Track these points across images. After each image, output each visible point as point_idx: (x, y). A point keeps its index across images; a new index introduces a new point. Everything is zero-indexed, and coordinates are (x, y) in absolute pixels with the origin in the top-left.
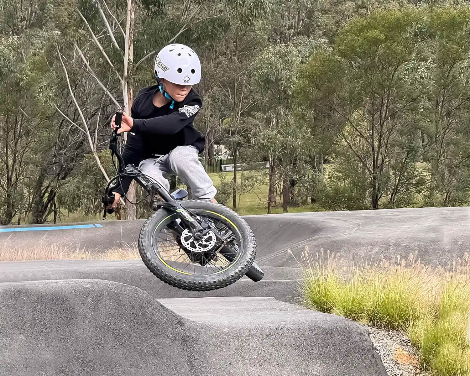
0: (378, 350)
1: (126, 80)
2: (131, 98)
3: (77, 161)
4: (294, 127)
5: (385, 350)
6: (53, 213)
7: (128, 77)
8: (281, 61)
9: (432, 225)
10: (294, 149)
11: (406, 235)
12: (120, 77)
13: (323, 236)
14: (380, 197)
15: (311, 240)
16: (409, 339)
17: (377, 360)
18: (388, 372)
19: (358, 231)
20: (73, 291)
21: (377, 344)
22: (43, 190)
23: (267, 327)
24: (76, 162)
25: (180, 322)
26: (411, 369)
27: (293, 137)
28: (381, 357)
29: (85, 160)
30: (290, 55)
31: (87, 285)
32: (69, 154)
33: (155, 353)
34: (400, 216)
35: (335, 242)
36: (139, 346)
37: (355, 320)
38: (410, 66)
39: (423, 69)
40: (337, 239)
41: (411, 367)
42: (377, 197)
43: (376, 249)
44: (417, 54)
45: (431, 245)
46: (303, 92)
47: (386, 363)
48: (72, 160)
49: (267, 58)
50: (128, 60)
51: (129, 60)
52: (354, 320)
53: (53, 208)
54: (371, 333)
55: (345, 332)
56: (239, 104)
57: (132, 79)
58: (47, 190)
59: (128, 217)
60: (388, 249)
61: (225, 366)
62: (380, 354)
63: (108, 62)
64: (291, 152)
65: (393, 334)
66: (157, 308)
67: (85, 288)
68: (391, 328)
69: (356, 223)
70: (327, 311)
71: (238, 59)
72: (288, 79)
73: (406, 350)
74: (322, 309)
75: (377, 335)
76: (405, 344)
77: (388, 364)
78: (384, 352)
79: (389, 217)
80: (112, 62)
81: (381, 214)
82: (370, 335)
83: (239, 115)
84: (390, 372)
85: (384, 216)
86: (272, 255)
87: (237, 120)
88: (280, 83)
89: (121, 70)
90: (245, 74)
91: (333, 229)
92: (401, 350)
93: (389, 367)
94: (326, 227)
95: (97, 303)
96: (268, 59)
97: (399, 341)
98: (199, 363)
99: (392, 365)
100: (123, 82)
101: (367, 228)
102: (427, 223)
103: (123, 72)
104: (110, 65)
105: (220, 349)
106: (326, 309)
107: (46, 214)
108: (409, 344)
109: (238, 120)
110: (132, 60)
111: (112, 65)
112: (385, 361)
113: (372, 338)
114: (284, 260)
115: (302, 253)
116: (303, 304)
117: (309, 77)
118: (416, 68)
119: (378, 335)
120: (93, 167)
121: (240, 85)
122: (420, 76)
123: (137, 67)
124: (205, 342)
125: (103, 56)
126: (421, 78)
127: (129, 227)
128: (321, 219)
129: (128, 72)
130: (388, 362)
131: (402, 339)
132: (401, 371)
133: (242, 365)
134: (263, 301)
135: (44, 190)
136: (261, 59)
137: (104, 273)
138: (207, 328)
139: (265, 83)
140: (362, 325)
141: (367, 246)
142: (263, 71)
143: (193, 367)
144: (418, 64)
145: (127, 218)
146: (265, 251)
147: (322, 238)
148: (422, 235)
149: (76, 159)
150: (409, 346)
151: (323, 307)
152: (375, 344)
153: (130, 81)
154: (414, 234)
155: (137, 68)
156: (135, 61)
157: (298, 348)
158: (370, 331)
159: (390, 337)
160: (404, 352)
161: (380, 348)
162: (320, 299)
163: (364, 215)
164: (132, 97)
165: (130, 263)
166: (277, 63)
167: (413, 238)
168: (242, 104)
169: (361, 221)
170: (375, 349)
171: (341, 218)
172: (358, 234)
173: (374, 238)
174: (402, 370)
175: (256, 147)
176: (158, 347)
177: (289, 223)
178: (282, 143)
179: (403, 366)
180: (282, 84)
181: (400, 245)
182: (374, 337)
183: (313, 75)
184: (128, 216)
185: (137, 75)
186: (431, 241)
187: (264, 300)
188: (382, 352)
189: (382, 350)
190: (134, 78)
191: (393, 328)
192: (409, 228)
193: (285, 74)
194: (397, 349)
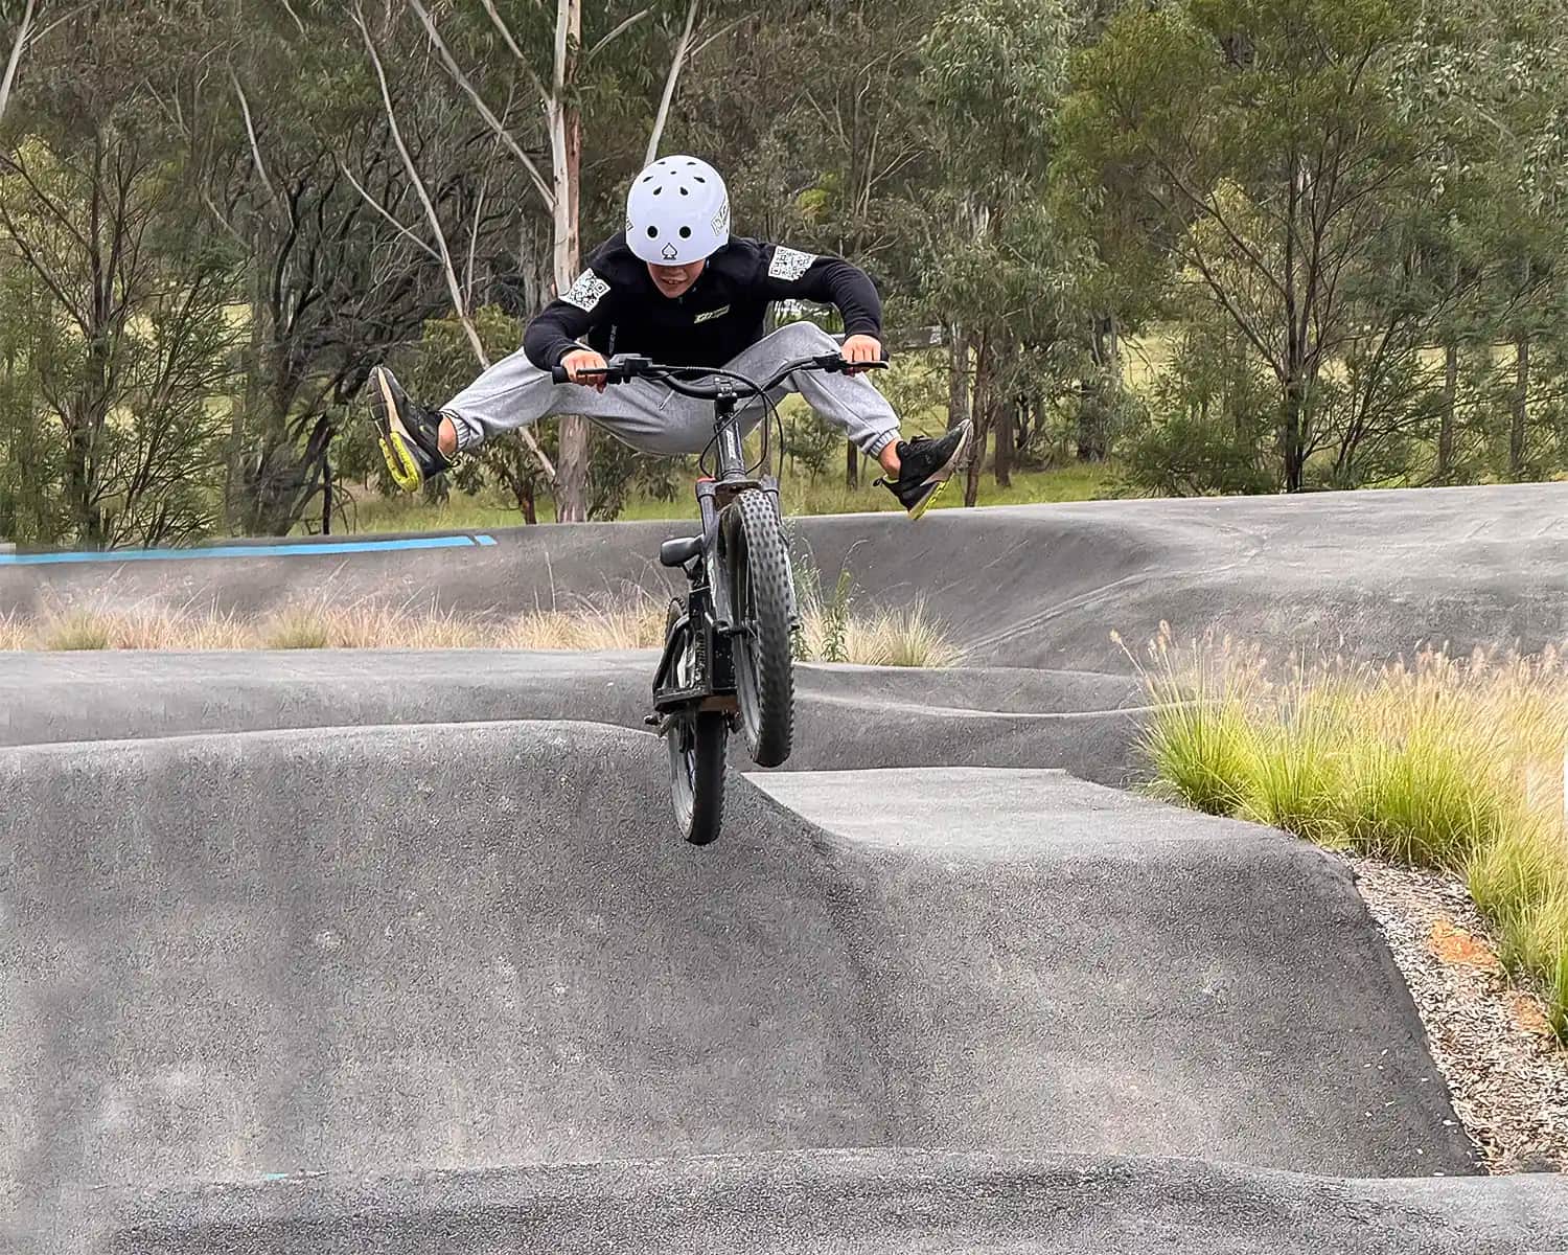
0: (1382, 926)
1: (562, 99)
2: (573, 153)
3: (396, 337)
4: (1046, 235)
5: (1403, 925)
6: (321, 495)
7: (568, 92)
8: (1010, 32)
9: (1478, 542)
10: (1048, 304)
11: (1402, 573)
12: (543, 91)
13: (1156, 575)
14: (1309, 453)
15: (1122, 588)
16: (1467, 893)
17: (1379, 951)
18: (1411, 986)
19: (1259, 560)
20: (517, 757)
21: (1378, 908)
22: (291, 425)
23: (1066, 858)
24: (390, 338)
25: (820, 844)
26: (1476, 980)
27: (1044, 265)
28: (1391, 944)
29: (428, 337)
30: (1036, 16)
31: (554, 738)
32: (371, 317)
33: (753, 933)
34: (1382, 514)
35: (1193, 592)
36: (707, 914)
37: (1306, 837)
38: (1410, 57)
39: (1449, 66)
40: (1197, 584)
41: (1476, 973)
42: (1300, 451)
43: (1314, 616)
44: (1430, 21)
45: (1476, 602)
46: (1082, 132)
47: (1407, 961)
48: (379, 335)
49: (969, 25)
50: (568, 38)
51: (570, 37)
52: (1303, 836)
53: (321, 480)
54: (1359, 877)
55: (1287, 873)
56: (867, 156)
57: (577, 94)
58: (304, 423)
59: (565, 514)
60: (1348, 613)
61: (954, 972)
62: (1387, 935)
63: (506, 44)
64: (1036, 311)
65: (1420, 877)
66: (755, 805)
67: (548, 747)
68: (1413, 861)
69: (1251, 536)
70: (1222, 811)
71: (864, 19)
72: (1032, 90)
73: (1460, 924)
74: (1209, 805)
75: (1376, 883)
76: (1458, 908)
77: (1411, 967)
78: (1400, 931)
79: (1348, 517)
80: (518, 45)
81: (1321, 507)
82: (1357, 882)
83: (868, 191)
84: (1416, 987)
85: (1333, 514)
86: (1008, 633)
87: (862, 205)
88: (1007, 101)
89: (546, 68)
90: (886, 65)
91: (1186, 554)
92: (1447, 926)
93: (1413, 973)
94: (1166, 548)
95: (587, 790)
96: (971, 28)
97: (1439, 899)
98: (878, 961)
99: (1422, 968)
100: (552, 105)
101: (1286, 550)
102: (1462, 537)
103: (552, 71)
104: (514, 55)
105: (937, 922)
106: (1221, 804)
107: (301, 496)
108: (1467, 907)
109: (865, 207)
110: (577, 36)
111: (520, 55)
112: (1402, 957)
113: (1363, 890)
114: (1045, 646)
115: (1152, 642)
116: (1152, 789)
117: (1104, 86)
118: (1426, 63)
119: (1381, 882)
120: (453, 359)
121: (871, 102)
122: (1440, 90)
123: (593, 59)
124: (894, 902)
125: (492, 26)
126: (1441, 93)
127: (575, 544)
128: (1146, 523)
129: (566, 75)
130: (1410, 959)
131: (1448, 892)
132: (1448, 986)
133: (1000, 970)
134: (1037, 781)
135: (296, 425)
136: (949, 27)
137: (540, 691)
138: (895, 862)
139: (963, 104)
140: (1330, 850)
141: (1288, 606)
142: (957, 64)
143: (864, 973)
144: (1432, 51)
145: (562, 515)
146: (982, 620)
147: (1152, 579)
148: (1448, 572)
149: (391, 332)
150: (1468, 915)
151: (1211, 799)
152: (1372, 908)
153: (571, 101)
154: (1425, 567)
155: (592, 63)
156: (587, 39)
157: (1155, 918)
158: (1356, 870)
159: (1412, 888)
160: (1455, 930)
161: (1387, 918)
162: (1202, 777)
163: (1272, 510)
164: (576, 149)
165: (612, 661)
166: (997, 42)
167: (1423, 580)
168: (875, 158)
169: (1265, 529)
170: (1374, 921)
171: (1207, 519)
172: (1261, 569)
173: (1308, 581)
174: (1449, 983)
175: (933, 296)
176: (763, 917)
177: (1053, 534)
178: (1011, 285)
179: (1454, 972)
180: (1012, 105)
181: (1385, 602)
182: (1370, 887)
183: (1113, 82)
184: (563, 511)
185: (594, 83)
186: (1478, 592)
187: (1039, 777)
188: (1394, 929)
189: (1391, 925)
190: (583, 93)
191: (1423, 862)
192: (1409, 550)
193: (1021, 75)
194: (1436, 923)
